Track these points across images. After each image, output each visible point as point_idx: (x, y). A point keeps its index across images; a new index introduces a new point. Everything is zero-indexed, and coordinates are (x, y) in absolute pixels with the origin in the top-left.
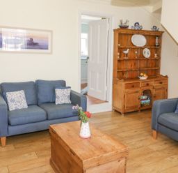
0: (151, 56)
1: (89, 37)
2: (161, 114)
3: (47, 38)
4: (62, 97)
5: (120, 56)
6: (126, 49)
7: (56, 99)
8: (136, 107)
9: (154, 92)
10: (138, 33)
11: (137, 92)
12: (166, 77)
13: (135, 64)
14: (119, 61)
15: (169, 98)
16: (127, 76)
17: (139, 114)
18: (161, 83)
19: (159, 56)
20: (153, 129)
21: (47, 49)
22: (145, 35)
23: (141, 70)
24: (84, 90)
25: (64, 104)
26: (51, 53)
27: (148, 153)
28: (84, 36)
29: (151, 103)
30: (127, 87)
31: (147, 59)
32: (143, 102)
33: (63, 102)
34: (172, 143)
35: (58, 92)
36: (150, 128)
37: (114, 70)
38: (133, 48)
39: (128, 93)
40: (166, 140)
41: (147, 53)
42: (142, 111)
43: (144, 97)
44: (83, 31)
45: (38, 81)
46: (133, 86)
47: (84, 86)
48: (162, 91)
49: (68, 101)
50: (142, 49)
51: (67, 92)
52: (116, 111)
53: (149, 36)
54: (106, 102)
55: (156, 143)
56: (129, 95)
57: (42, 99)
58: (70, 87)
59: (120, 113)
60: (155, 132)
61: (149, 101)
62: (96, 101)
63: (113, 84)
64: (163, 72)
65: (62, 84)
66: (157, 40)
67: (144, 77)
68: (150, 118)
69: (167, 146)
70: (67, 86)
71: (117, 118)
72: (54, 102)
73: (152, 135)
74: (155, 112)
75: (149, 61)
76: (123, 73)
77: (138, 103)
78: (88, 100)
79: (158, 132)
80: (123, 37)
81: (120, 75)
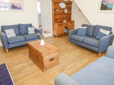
0: (68, 12)
1: (41, 4)
2: (71, 35)
3: (21, 4)
4: (31, 31)
5: (55, 12)
6: (57, 9)
7: (29, 32)
8: (62, 33)
9: (69, 27)
10: (62, 2)
11: (62, 27)
12: (74, 21)
13: (61, 16)
14: (55, 15)
15: (75, 29)
16: (58, 21)
17: (63, 36)
18: (72, 23)
19: (71, 12)
20: (69, 41)
21: (22, 9)
22: (65, 3)
23: (64, 19)
24: (41, 28)
25: (32, 34)
26: (24, 11)
27: (67, 50)
28: (39, 3)
29: (68, 32)
30: (58, 25)
31: (66, 14)
32: (65, 31)
33: (32, 33)
34: (76, 46)
35: (29, 29)
36: (68, 41)
37: (53, 19)
38: (60, 9)
39: (59, 28)
40: (73, 45)
41: (66, 11)
42: (64, 35)
43: (65, 30)
44: (38, 1)
45: (19, 24)
46: (61, 25)
47: (40, 26)
48: (72, 27)
49: (34, 33)
50: (64, 9)
51: (33, 29)
52: (54, 36)
53: (67, 3)
54: (50, 32)
55: (70, 46)
56: (59, 29)
57: (22, 32)
58: (34, 27)
59: (56, 36)
60: (69, 42)
61: (67, 31)
62: (46, 32)
63: (53, 25)
64: (72, 19)
65: (31, 25)
66: (70, 5)
67: (65, 21)
68: (68, 37)
69: (74, 47)
70: (33, 26)
71: (55, 38)
72: (28, 33)
73: (68, 44)
74: (69, 35)
75: (67, 15)
76: (56, 20)
77: (63, 32)
78: (42, 32)
79: (70, 42)
80: (56, 4)
81: (55, 21)
